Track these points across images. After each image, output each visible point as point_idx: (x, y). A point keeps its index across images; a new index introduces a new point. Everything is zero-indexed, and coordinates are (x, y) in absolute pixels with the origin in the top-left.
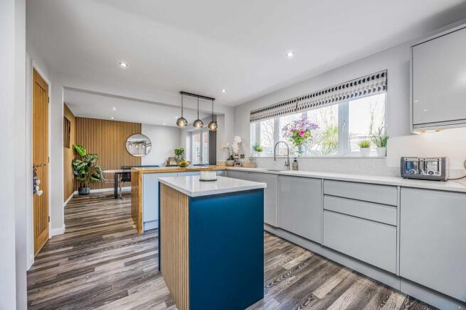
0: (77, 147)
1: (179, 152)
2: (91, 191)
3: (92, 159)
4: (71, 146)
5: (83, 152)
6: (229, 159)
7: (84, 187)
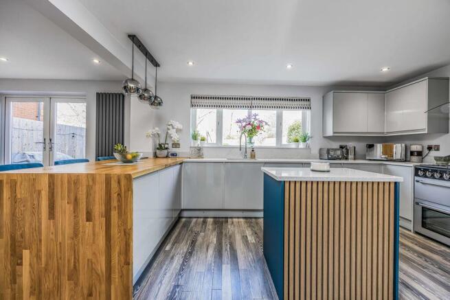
6: (158, 149)
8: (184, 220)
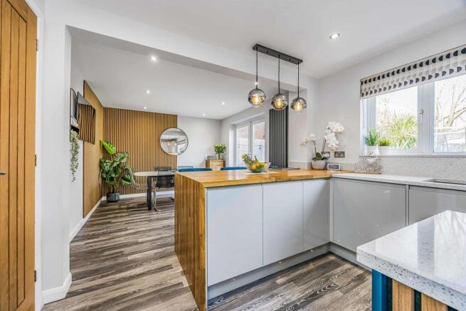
0: (105, 144)
1: (220, 150)
2: (122, 197)
3: (123, 158)
4: (97, 142)
5: (112, 150)
6: (315, 159)
7: (113, 192)
8: (332, 258)
